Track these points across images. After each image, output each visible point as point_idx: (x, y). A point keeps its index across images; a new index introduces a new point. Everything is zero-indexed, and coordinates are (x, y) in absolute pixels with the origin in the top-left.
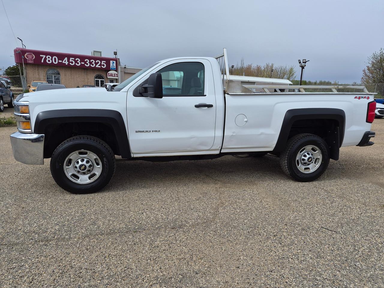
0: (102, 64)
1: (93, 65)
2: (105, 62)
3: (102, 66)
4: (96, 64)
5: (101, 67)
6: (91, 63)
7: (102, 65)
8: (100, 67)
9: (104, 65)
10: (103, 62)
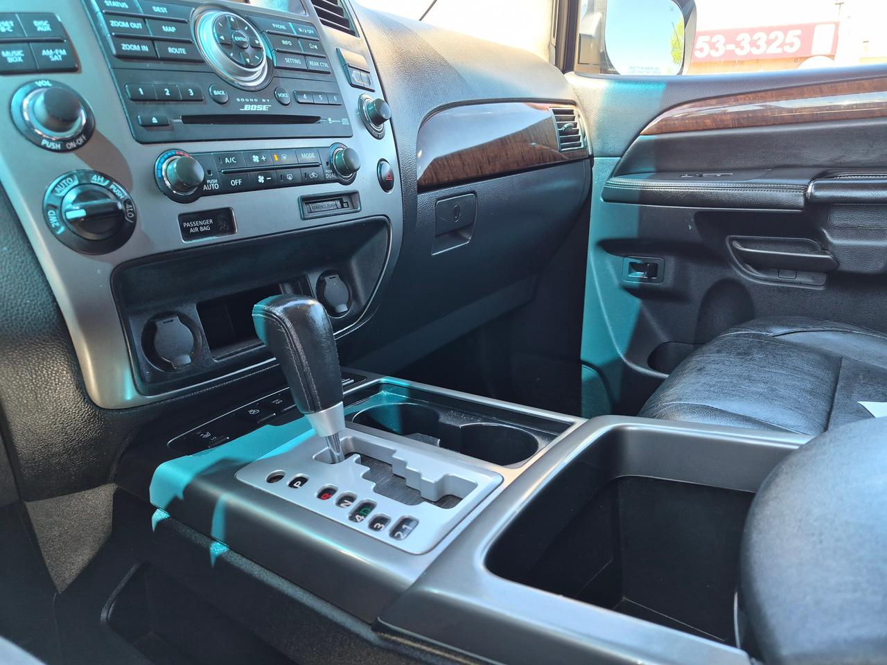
0: (788, 41)
1: (758, 47)
2: (799, 32)
3: (788, 49)
4: (769, 42)
5: (783, 50)
6: (753, 44)
7: (787, 44)
8: (779, 51)
9: (792, 45)
10: (792, 33)
